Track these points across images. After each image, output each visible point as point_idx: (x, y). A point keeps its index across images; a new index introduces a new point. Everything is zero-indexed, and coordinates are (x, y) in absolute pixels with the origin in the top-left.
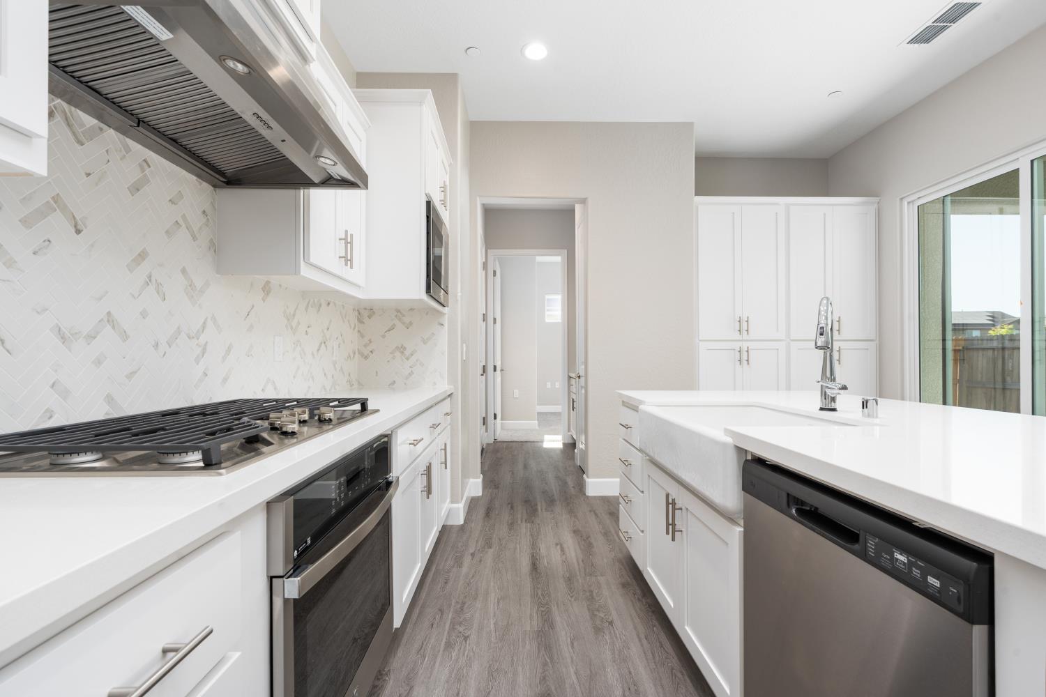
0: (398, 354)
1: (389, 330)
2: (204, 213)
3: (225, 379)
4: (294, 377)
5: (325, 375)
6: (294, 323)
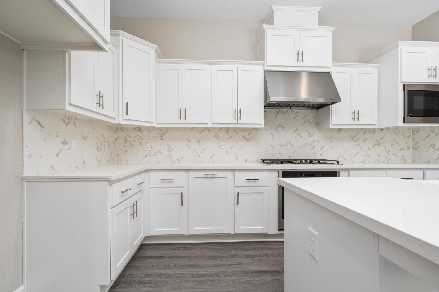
0: (431, 148)
1: (427, 137)
2: (313, 117)
3: (321, 155)
4: (355, 155)
5: (379, 156)
6: (356, 139)
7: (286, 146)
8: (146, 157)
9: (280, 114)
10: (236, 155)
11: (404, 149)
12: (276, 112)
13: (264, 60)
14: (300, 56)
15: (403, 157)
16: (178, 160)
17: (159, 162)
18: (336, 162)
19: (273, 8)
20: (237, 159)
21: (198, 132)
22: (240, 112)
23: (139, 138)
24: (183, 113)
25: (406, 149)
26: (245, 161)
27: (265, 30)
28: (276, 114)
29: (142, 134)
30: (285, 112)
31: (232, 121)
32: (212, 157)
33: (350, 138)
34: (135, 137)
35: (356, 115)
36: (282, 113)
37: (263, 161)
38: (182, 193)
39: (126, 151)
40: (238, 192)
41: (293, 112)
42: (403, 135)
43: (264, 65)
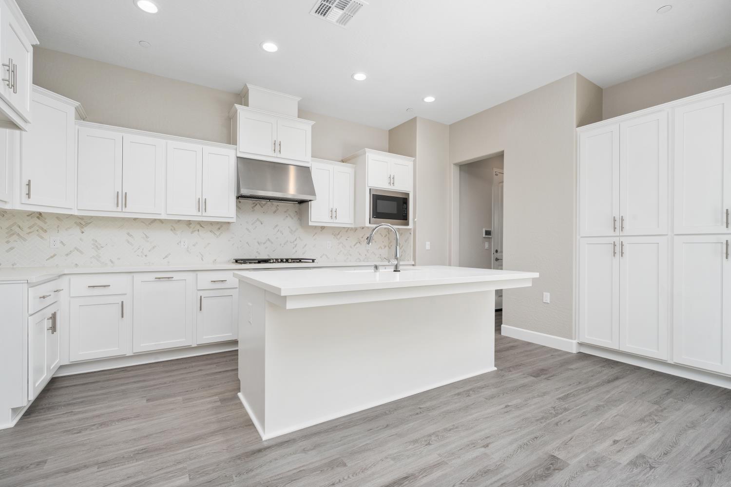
2: (296, 212)
3: (304, 253)
4: (338, 254)
5: (360, 254)
6: (338, 237)
7: (264, 243)
8: (52, 257)
9: (258, 207)
10: (202, 255)
11: (382, 248)
12: (254, 203)
13: (236, 145)
14: (277, 146)
15: (380, 255)
16: (112, 262)
17: (76, 264)
18: (311, 261)
19: (248, 86)
20: (202, 259)
21: (144, 223)
22: (205, 202)
23: (38, 228)
24: (122, 199)
25: (383, 247)
26: (213, 262)
27: (238, 111)
28: (253, 206)
29: (45, 223)
30: (265, 204)
31: (195, 213)
32: (166, 257)
33: (333, 236)
34: (30, 228)
35: (333, 213)
36: (260, 205)
37: (236, 261)
38: (122, 302)
39: (12, 249)
40: (201, 297)
41: (273, 205)
42: (380, 234)
43: (236, 150)
